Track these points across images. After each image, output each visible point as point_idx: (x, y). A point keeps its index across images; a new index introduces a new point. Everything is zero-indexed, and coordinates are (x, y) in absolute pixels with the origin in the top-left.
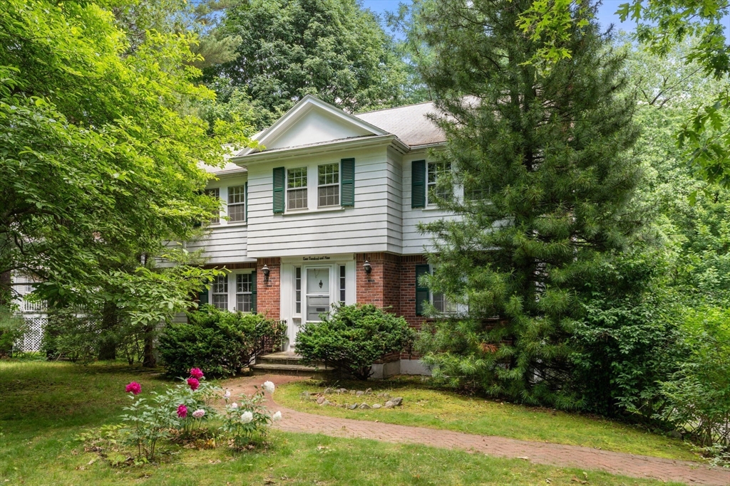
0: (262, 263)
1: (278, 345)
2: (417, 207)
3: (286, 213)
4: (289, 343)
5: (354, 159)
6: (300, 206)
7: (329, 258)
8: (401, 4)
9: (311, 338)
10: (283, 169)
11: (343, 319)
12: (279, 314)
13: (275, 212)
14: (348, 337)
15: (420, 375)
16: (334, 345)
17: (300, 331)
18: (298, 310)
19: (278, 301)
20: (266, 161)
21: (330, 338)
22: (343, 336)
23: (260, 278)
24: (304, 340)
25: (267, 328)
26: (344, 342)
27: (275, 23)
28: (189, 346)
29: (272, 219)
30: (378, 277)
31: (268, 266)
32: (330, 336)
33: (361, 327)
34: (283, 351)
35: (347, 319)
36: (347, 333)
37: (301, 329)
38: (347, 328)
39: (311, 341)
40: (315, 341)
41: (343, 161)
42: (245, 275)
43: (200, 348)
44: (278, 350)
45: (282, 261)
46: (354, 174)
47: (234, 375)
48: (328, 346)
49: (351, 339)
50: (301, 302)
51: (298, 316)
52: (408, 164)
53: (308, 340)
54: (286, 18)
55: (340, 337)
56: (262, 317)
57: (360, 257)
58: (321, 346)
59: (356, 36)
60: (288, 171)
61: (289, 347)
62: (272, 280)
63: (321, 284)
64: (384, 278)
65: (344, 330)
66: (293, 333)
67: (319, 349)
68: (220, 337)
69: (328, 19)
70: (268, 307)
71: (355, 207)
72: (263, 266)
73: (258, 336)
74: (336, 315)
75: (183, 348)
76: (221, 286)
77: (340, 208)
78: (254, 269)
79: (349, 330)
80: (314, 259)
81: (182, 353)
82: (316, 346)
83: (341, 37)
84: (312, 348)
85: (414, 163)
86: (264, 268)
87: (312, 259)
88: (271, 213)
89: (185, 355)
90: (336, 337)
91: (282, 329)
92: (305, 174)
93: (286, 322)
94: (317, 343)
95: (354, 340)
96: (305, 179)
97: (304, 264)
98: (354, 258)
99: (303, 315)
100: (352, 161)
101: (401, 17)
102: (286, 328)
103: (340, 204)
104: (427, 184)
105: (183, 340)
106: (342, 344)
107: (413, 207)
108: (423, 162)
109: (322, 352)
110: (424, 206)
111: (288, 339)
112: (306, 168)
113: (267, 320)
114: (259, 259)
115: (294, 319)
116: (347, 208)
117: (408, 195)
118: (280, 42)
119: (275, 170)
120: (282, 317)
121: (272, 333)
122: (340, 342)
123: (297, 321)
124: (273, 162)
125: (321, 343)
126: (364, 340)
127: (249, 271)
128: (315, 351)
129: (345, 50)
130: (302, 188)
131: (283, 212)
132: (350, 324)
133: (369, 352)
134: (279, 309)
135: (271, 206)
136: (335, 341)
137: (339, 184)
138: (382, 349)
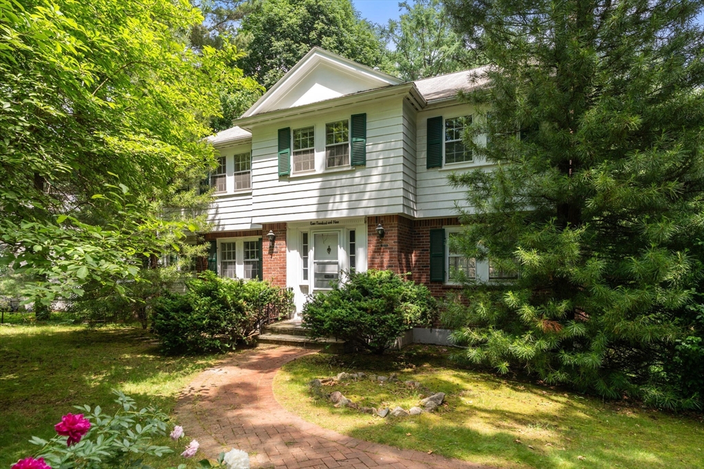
0: (267, 230)
1: (285, 313)
2: (433, 167)
3: (292, 176)
4: (295, 311)
5: (365, 114)
6: (306, 167)
7: (338, 222)
8: (390, 21)
9: (321, 310)
10: (288, 130)
11: (357, 288)
12: (285, 281)
13: (280, 176)
14: (365, 310)
15: (435, 344)
16: (349, 318)
17: (308, 302)
18: (306, 277)
19: (284, 268)
20: (271, 122)
21: (344, 311)
22: (360, 308)
23: (266, 245)
24: (312, 312)
25: (271, 296)
26: (361, 315)
27: (285, 25)
28: (182, 317)
29: (277, 183)
30: (392, 241)
31: (274, 232)
32: (343, 308)
33: (380, 297)
34: (290, 318)
35: (363, 287)
36: (364, 305)
37: (308, 299)
38: (363, 298)
39: (320, 314)
40: (326, 314)
41: (353, 117)
42: (252, 243)
43: (195, 320)
44: (284, 318)
45: (289, 226)
46: (365, 130)
47: (234, 349)
48: (341, 320)
49: (369, 311)
50: (309, 268)
51: (305, 283)
52: (422, 121)
53: (317, 313)
54: (294, 20)
55: (355, 310)
56: (267, 284)
57: (372, 221)
58: (334, 320)
59: (355, 38)
60: (295, 131)
61: (296, 315)
62: (278, 246)
63: (329, 250)
64: (399, 242)
65: (360, 301)
66: (300, 301)
67: (331, 325)
68: (218, 307)
69: (332, 22)
70: (274, 274)
71: (367, 166)
72: (268, 232)
73: (262, 305)
74: (349, 283)
75: (175, 319)
76: (229, 253)
77: (350, 168)
78: (260, 237)
79: (366, 300)
80: (322, 223)
81: (174, 325)
82: (327, 319)
83: (343, 39)
84: (322, 322)
85: (430, 121)
86: (269, 234)
87: (319, 224)
88: (276, 176)
89: (177, 327)
90: (350, 309)
91: (288, 296)
92: (312, 134)
93: (292, 289)
94: (328, 317)
95: (372, 313)
96: (312, 140)
97: (311, 229)
98: (365, 222)
99: (311, 282)
100: (363, 116)
101: (391, 31)
102: (293, 295)
103: (350, 164)
104: (444, 142)
105: (177, 311)
106: (358, 318)
107: (428, 168)
108: (440, 118)
109: (334, 328)
110: (440, 166)
111: (295, 306)
112: (313, 128)
113: (272, 288)
114: (264, 225)
115: (301, 286)
116: (358, 167)
117: (423, 155)
118: (289, 41)
119: (280, 131)
120: (289, 285)
121: (277, 301)
122: (356, 316)
123: (304, 289)
124: (277, 123)
125: (332, 316)
126: (383, 313)
127: (255, 238)
128: (326, 326)
129: (346, 49)
130: (309, 148)
131: (289, 175)
132: (365, 292)
133: (390, 327)
134: (285, 276)
135: (276, 170)
136: (350, 314)
137: (349, 142)
138: (407, 324)
